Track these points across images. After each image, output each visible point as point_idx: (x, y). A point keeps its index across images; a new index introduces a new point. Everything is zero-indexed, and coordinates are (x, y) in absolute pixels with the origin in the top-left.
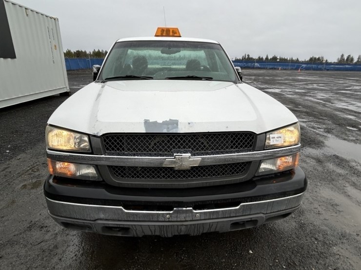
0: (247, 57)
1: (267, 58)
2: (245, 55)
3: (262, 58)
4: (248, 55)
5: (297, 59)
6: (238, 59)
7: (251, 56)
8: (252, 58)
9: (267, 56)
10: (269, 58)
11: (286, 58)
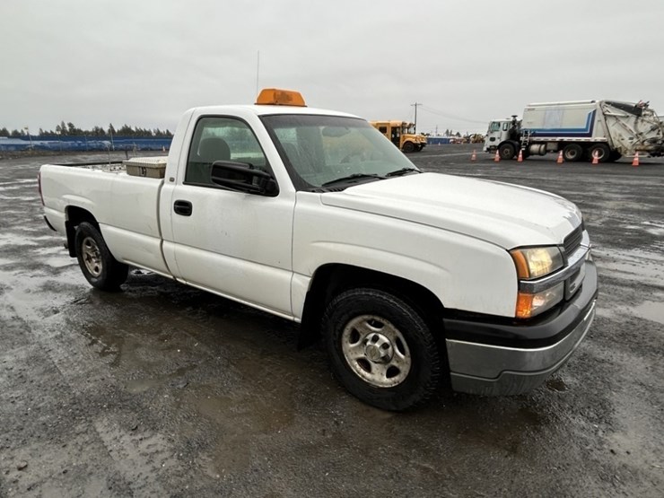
0: (68, 128)
1: (112, 130)
2: (63, 124)
3: (102, 131)
4: (70, 125)
5: (168, 131)
6: (46, 133)
7: (76, 127)
8: (80, 131)
9: (111, 127)
10: (116, 131)
11: (147, 130)
